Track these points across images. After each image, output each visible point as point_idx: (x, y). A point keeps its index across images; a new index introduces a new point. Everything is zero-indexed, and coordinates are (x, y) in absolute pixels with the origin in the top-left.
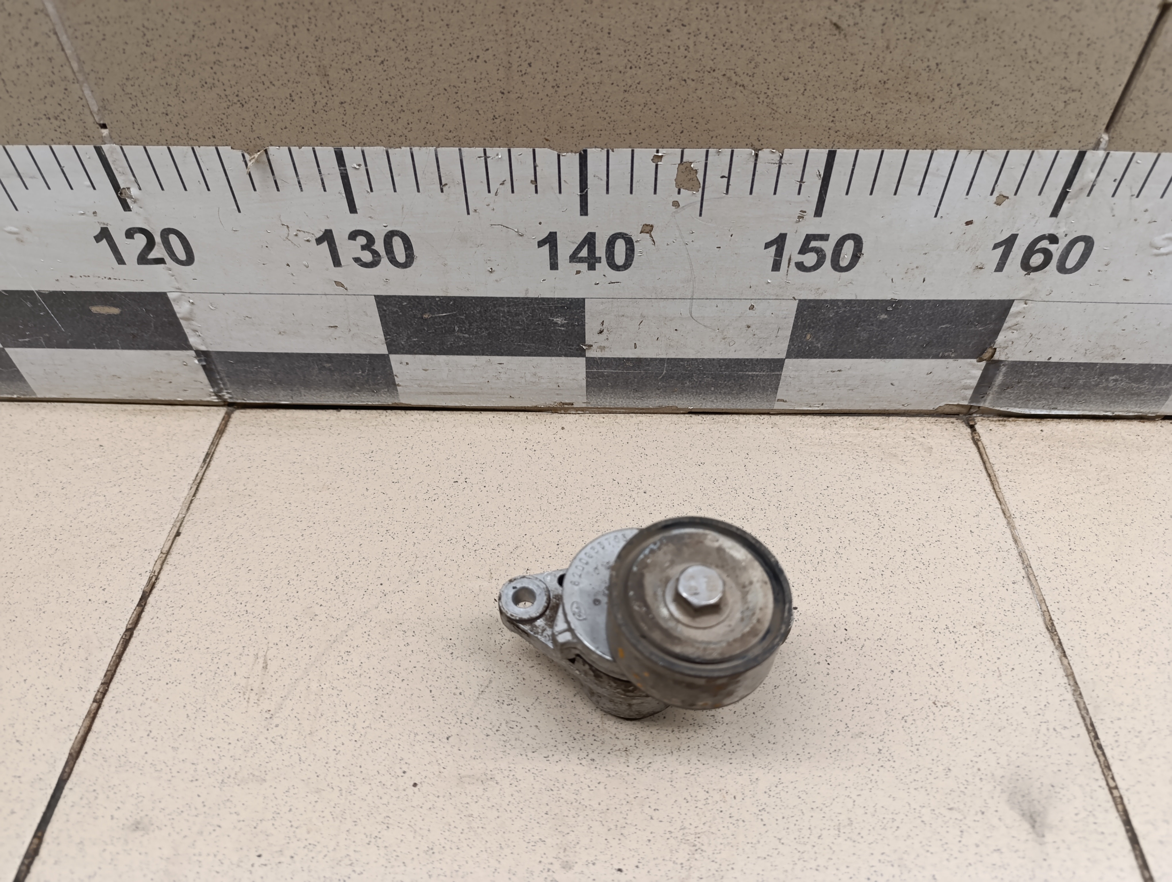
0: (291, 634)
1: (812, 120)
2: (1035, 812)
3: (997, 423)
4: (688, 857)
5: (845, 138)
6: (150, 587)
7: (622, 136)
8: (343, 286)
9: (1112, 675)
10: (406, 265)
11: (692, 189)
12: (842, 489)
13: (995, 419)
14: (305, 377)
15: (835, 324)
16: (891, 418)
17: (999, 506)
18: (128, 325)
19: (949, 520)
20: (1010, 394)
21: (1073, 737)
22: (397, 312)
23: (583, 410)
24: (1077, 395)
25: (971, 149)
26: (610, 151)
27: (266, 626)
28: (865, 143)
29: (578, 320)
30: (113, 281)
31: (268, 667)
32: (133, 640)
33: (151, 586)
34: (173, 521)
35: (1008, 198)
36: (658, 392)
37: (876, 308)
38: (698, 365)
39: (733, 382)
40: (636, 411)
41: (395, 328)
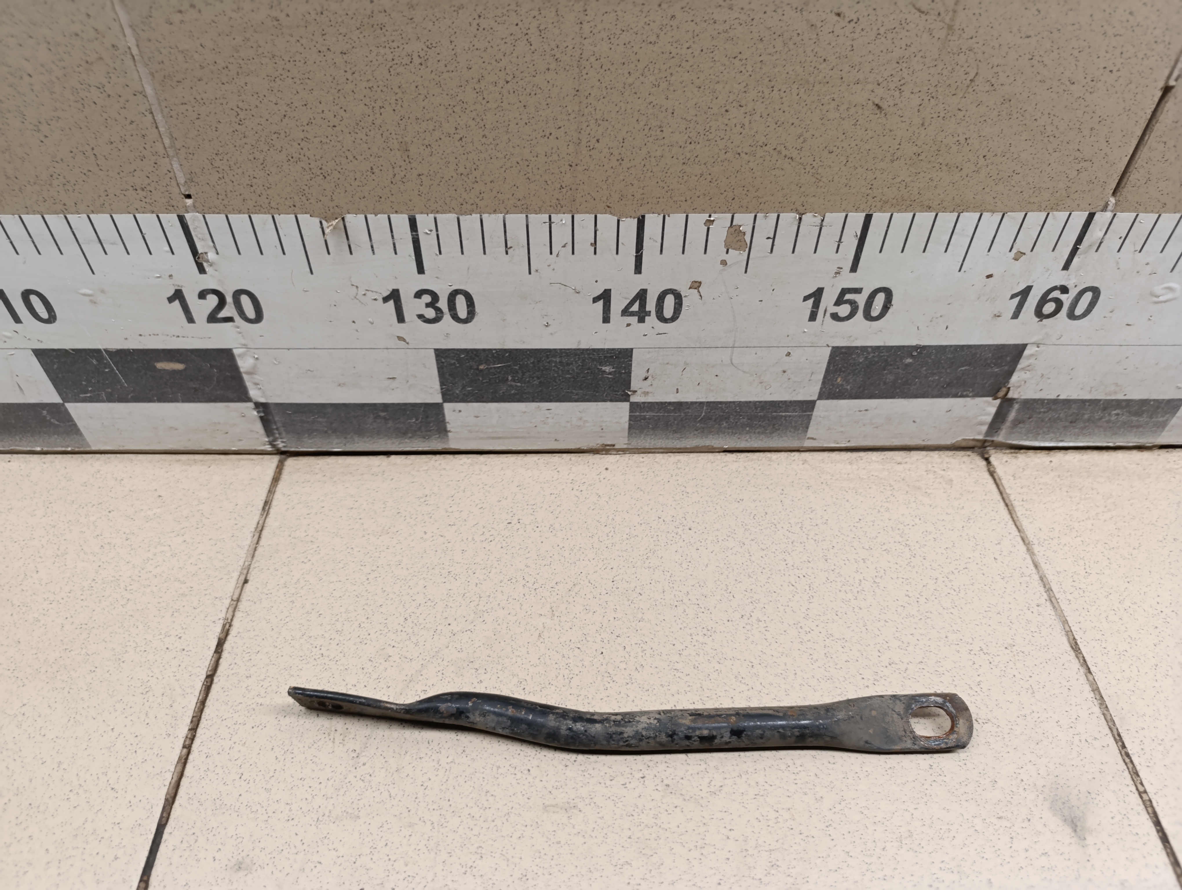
0: (368, 675)
1: (852, 188)
2: (1075, 817)
3: (1010, 455)
4: (765, 872)
5: (881, 203)
6: (224, 634)
7: (678, 203)
8: (404, 340)
9: (1133, 689)
10: (466, 321)
11: (739, 249)
12: (874, 522)
13: (1008, 451)
14: (359, 425)
15: (864, 368)
16: (912, 452)
17: (1018, 534)
18: (191, 380)
19: (974, 548)
20: (1021, 428)
21: (1103, 746)
22: (454, 364)
23: (624, 451)
24: (1083, 428)
25: (993, 212)
26: (667, 216)
27: (342, 668)
28: (899, 208)
29: (625, 368)
30: (181, 339)
32: (214, 686)
33: (226, 633)
34: (240, 568)
35: (1024, 254)
36: (696, 433)
37: (902, 353)
38: (736, 407)
39: (767, 422)
40: (674, 451)
41: (451, 379)
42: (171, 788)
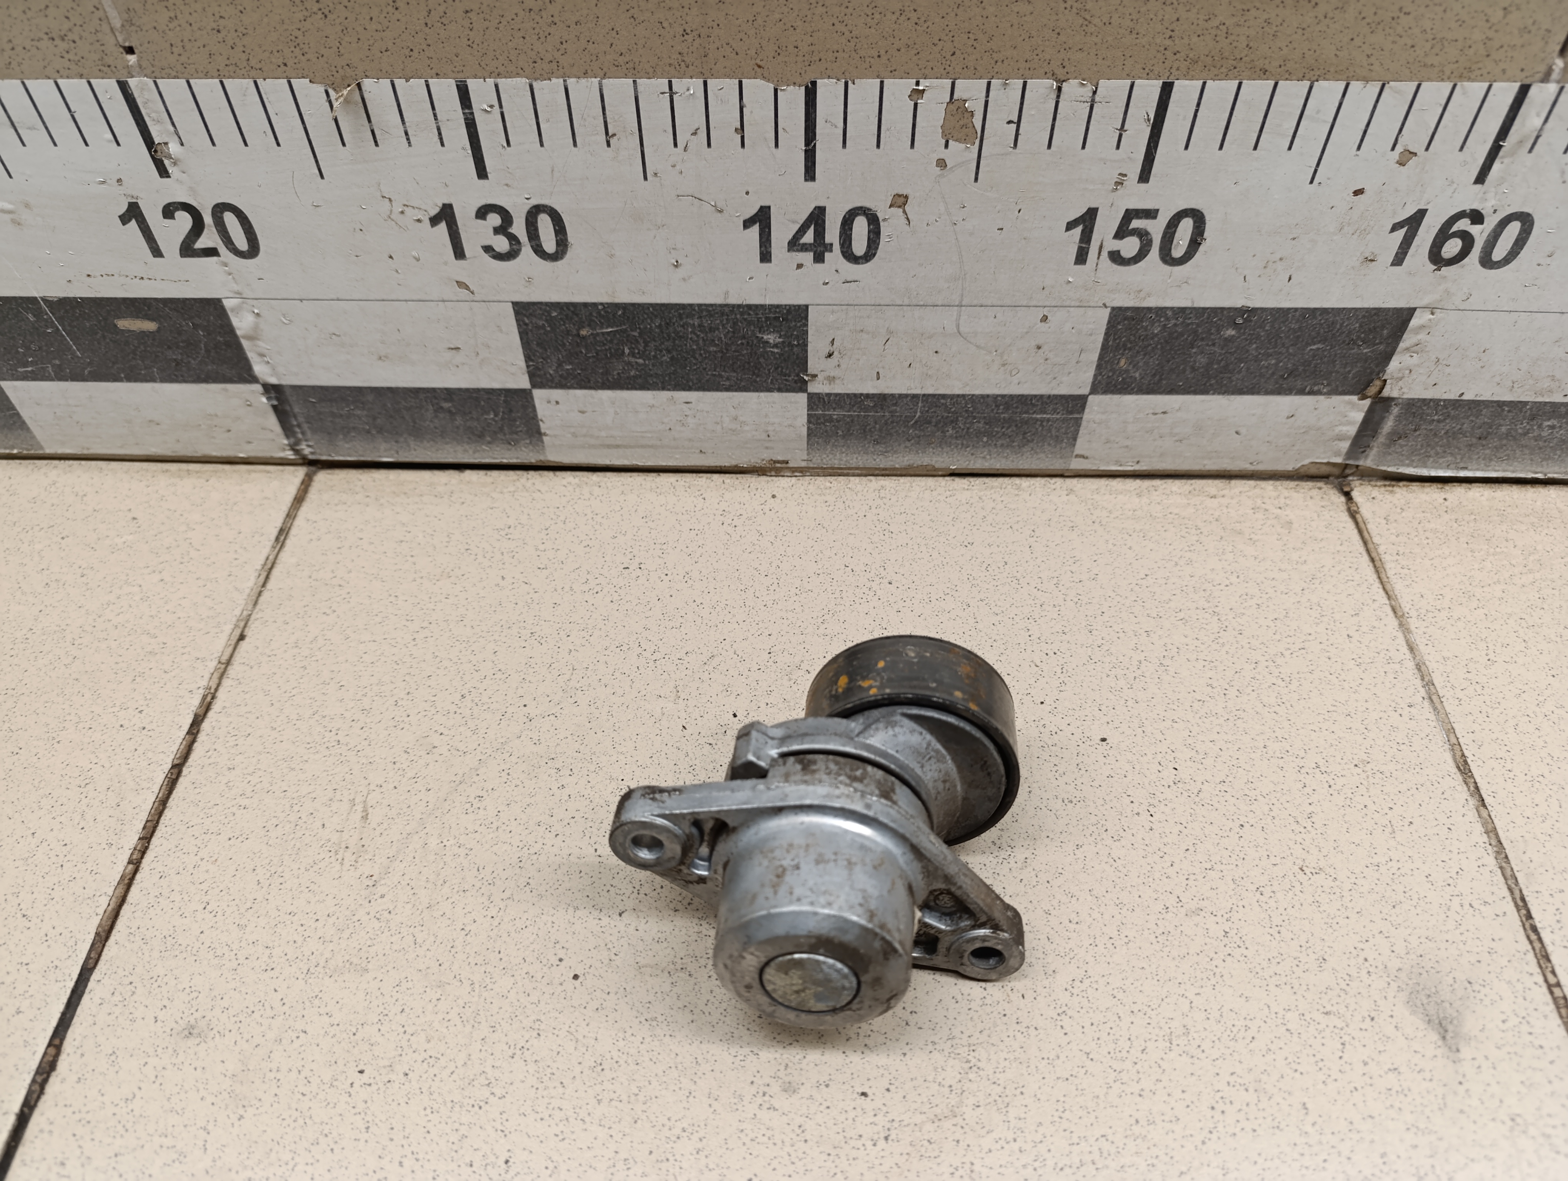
0: (400, 772)
1: (1140, 36)
2: (1445, 1018)
3: (1383, 489)
4: (959, 1076)
5: (1187, 63)
6: (203, 709)
7: (868, 60)
8: (467, 287)
10: (555, 257)
11: (965, 141)
12: (1167, 578)
13: (1379, 483)
14: (415, 422)
15: (1161, 343)
16: (1233, 481)
17: (1387, 602)
18: (169, 348)
19: (1317, 620)
20: (1402, 446)
21: (1497, 916)
22: (543, 326)
23: (802, 471)
24: (1497, 449)
25: (1366, 80)
26: (850, 83)
27: (364, 761)
28: (1215, 71)
29: (797, 338)
30: (146, 281)
31: (369, 816)
32: (181, 780)
33: (206, 707)
34: (234, 619)
35: (1415, 154)
36: (908, 444)
37: (1220, 319)
38: (966, 404)
39: (1015, 429)
40: (877, 472)
41: (540, 351)
42: (105, 918)
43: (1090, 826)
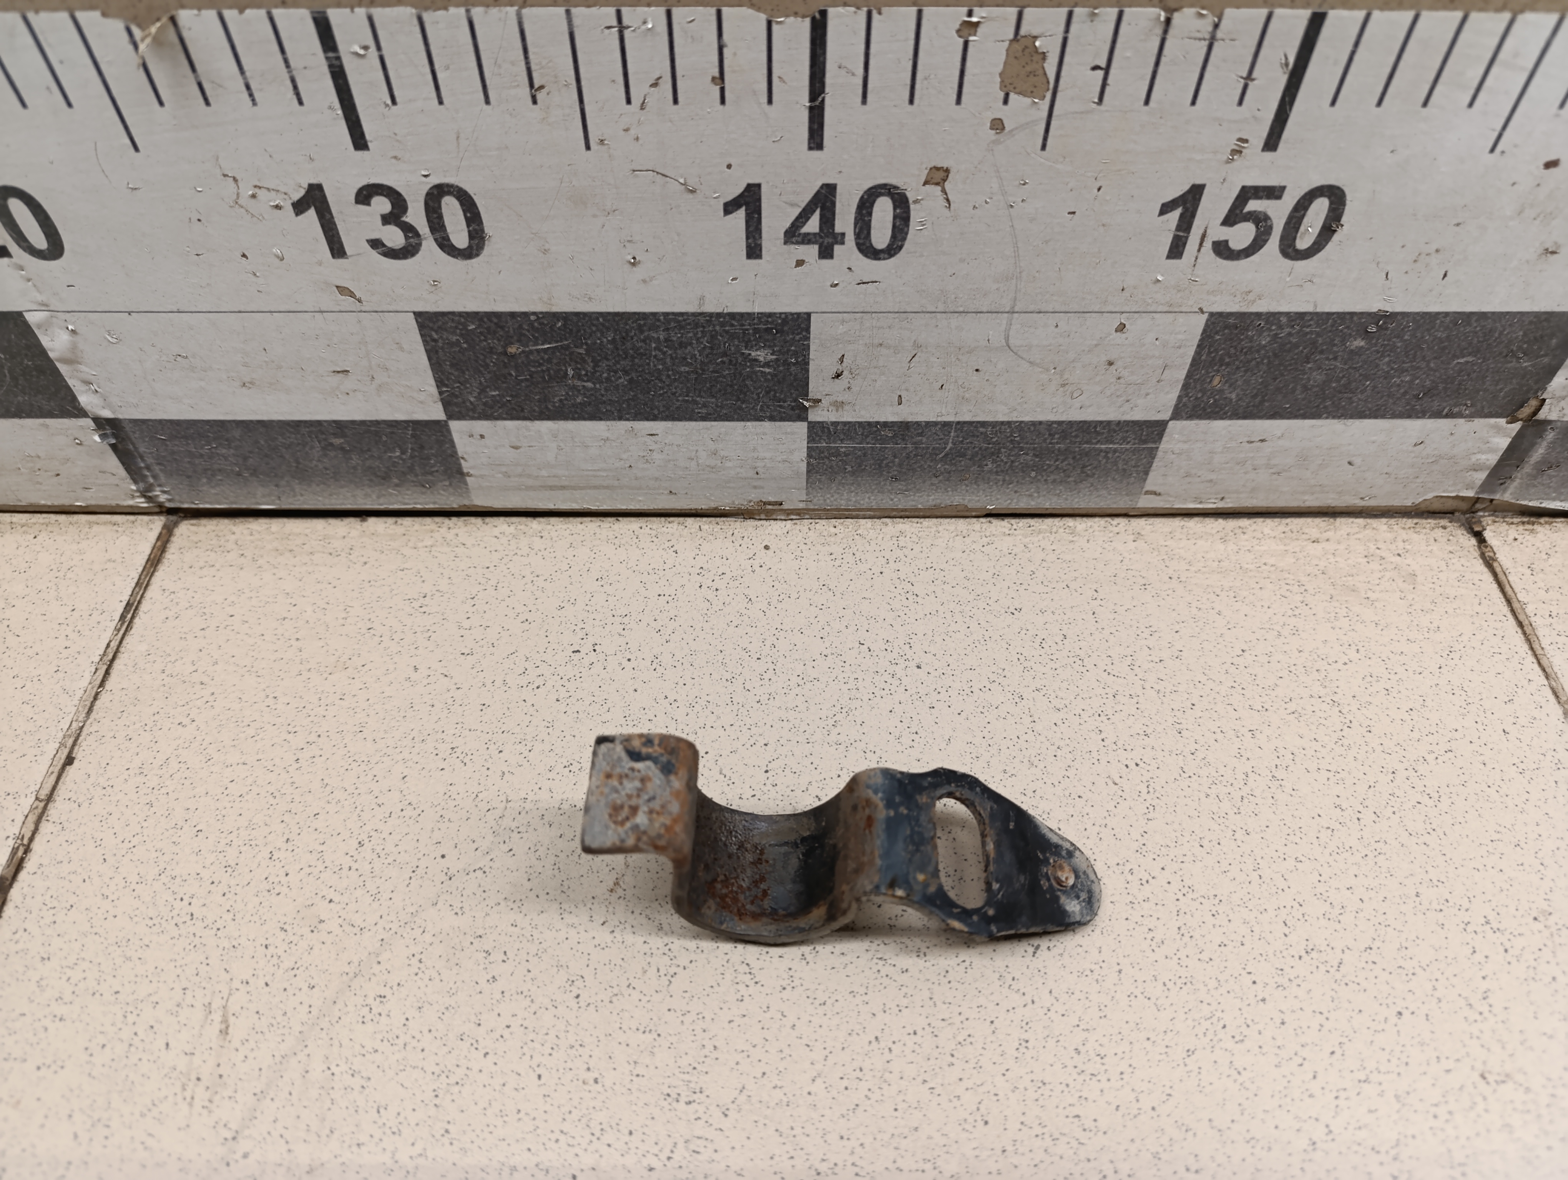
0: (275, 960)
3: (1521, 528)
6: (12, 869)
8: (352, 295)
10: (469, 253)
11: (1032, 94)
12: (1269, 655)
13: (1515, 520)
15: (1269, 357)
16: (1339, 520)
17: (1546, 683)
19: (1462, 710)
20: (1550, 477)
22: (458, 343)
23: (799, 514)
26: (875, 13)
27: (226, 944)
29: (795, 354)
31: (230, 1030)
33: (16, 865)
34: (60, 735)
36: (935, 481)
37: (1348, 327)
38: (1012, 432)
39: (1071, 462)
40: (894, 513)
41: (456, 373)
43: (1202, 1021)
